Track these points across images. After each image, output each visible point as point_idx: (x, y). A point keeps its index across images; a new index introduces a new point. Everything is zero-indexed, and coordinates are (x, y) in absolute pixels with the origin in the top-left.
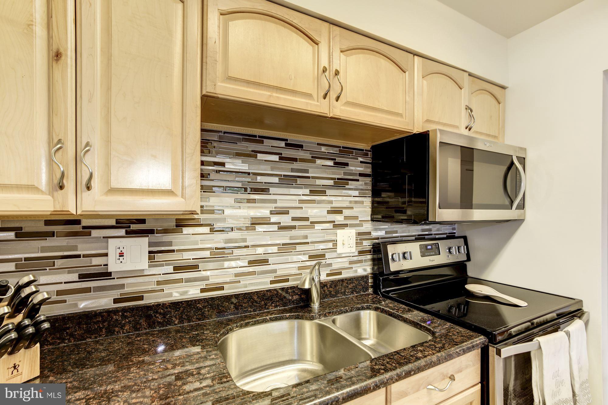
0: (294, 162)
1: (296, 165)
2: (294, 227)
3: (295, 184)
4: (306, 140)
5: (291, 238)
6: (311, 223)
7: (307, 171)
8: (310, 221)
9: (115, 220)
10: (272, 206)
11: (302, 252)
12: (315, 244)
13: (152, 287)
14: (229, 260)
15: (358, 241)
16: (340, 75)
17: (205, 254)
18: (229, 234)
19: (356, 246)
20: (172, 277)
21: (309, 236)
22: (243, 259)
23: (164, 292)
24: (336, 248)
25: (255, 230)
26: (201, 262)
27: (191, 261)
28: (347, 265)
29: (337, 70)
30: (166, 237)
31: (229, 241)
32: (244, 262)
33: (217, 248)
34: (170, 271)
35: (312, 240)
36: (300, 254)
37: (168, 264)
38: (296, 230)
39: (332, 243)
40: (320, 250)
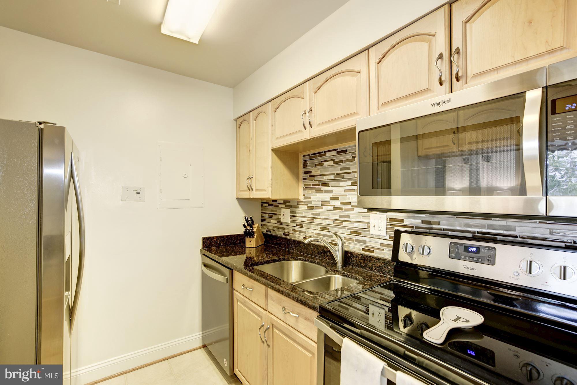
0: (341, 164)
1: (343, 165)
2: (341, 209)
3: (342, 179)
4: (349, 146)
5: (341, 216)
6: (352, 206)
7: (349, 168)
8: (351, 205)
9: (283, 201)
10: (330, 195)
11: (347, 227)
12: (354, 223)
13: (291, 231)
14: (313, 225)
15: (389, 226)
16: (313, 109)
17: (305, 220)
18: (313, 210)
19: (387, 231)
20: (296, 228)
21: (351, 216)
22: (318, 225)
23: (294, 235)
24: (370, 229)
25: (323, 209)
26: (304, 223)
27: (301, 222)
28: (379, 246)
29: (311, 108)
30: (294, 210)
31: (313, 214)
32: (319, 227)
33: (309, 217)
34: (296, 226)
35: (353, 220)
36: (345, 229)
37: (295, 222)
38: (343, 211)
39: (367, 224)
40: (358, 229)
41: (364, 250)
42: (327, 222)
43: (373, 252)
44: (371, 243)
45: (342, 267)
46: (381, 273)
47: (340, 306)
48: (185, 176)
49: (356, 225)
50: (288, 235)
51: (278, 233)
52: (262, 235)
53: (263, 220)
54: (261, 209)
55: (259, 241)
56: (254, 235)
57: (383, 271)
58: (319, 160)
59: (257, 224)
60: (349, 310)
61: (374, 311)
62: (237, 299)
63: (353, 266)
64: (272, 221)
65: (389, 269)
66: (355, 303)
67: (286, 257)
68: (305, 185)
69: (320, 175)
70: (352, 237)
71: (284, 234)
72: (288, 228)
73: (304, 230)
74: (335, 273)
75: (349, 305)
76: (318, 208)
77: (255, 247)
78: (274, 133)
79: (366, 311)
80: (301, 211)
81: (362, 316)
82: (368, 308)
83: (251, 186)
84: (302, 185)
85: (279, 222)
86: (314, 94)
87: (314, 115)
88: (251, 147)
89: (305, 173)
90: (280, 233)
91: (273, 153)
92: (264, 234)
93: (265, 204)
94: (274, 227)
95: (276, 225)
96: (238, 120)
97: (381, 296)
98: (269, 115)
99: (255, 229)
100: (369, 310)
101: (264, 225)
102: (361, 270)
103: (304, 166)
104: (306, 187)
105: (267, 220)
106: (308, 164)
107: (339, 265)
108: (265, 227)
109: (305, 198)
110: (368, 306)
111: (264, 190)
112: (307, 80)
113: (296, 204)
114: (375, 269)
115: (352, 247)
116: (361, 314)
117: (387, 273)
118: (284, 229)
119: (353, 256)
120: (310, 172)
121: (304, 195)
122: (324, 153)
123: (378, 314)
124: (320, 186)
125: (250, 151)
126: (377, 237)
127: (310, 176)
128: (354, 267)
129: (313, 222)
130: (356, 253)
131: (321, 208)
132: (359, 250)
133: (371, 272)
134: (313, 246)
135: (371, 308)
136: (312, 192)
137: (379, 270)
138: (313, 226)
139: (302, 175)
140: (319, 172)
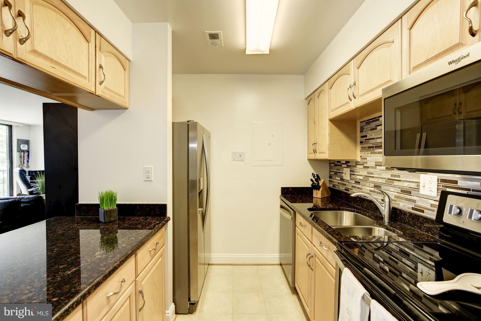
5: (392, 175)
9: (345, 162)
11: (397, 186)
12: (405, 183)
13: (350, 187)
14: (368, 182)
15: (441, 187)
16: (357, 83)
17: (361, 178)
18: (369, 169)
19: (438, 192)
20: (354, 185)
21: (401, 176)
22: (372, 183)
23: (353, 190)
24: (419, 189)
25: (376, 169)
26: (361, 181)
27: (358, 180)
28: (429, 207)
29: (355, 82)
30: (353, 169)
31: (368, 173)
32: (372, 185)
33: (365, 176)
34: (354, 183)
35: (403, 179)
36: (396, 187)
37: (354, 180)
38: (394, 171)
39: (416, 184)
40: (408, 188)
41: (413, 209)
42: (380, 181)
43: (423, 212)
44: (421, 203)
45: (389, 222)
46: (430, 233)
47: (390, 258)
48: (269, 144)
49: (406, 184)
50: (348, 191)
51: (341, 188)
52: (328, 189)
53: (331, 177)
54: (329, 168)
55: (324, 194)
56: (320, 189)
57: (432, 232)
58: (373, 125)
59: (323, 180)
60: (398, 264)
61: (423, 270)
62: (298, 233)
63: (401, 223)
64: (337, 178)
65: (438, 231)
66: (405, 259)
67: (341, 208)
68: (362, 148)
69: (374, 139)
70: (402, 195)
71: (345, 190)
72: (348, 184)
73: (361, 187)
74: (380, 226)
75: (398, 259)
76: (372, 167)
77: (320, 198)
78: (330, 106)
79: (415, 268)
80: (358, 170)
81: (411, 273)
82: (417, 266)
83: (315, 150)
84: (359, 147)
85: (342, 179)
86: (357, 69)
87: (357, 88)
88: (316, 119)
89: (362, 137)
90: (342, 188)
91: (331, 123)
92: (330, 188)
93: (332, 164)
94: (339, 183)
95: (340, 182)
96: (308, 99)
97: (431, 257)
98: (327, 92)
99: (321, 184)
100: (418, 268)
101: (331, 181)
102: (409, 227)
103: (361, 132)
104: (363, 149)
105: (333, 177)
106: (364, 129)
107: (386, 220)
108: (332, 183)
109: (362, 159)
110: (418, 264)
111: (324, 153)
112: (352, 59)
113: (354, 164)
114: (424, 229)
115: (402, 205)
116: (410, 270)
117: (436, 234)
118: (345, 185)
119: (402, 213)
120: (366, 136)
121: (361, 156)
122: (377, 118)
123: (428, 274)
124: (374, 148)
125: (315, 123)
126: (428, 198)
127: (366, 140)
128: (403, 224)
129: (368, 180)
130: (405, 210)
131: (375, 168)
132: (409, 208)
133: (419, 231)
134: (367, 201)
135: (420, 266)
136: (368, 153)
137: (428, 230)
138: (368, 184)
139: (359, 139)
140: (373, 136)
